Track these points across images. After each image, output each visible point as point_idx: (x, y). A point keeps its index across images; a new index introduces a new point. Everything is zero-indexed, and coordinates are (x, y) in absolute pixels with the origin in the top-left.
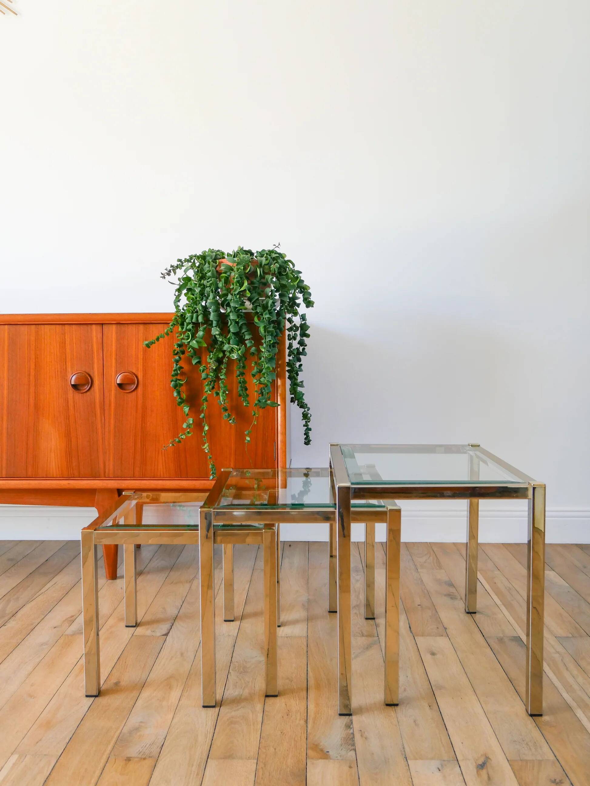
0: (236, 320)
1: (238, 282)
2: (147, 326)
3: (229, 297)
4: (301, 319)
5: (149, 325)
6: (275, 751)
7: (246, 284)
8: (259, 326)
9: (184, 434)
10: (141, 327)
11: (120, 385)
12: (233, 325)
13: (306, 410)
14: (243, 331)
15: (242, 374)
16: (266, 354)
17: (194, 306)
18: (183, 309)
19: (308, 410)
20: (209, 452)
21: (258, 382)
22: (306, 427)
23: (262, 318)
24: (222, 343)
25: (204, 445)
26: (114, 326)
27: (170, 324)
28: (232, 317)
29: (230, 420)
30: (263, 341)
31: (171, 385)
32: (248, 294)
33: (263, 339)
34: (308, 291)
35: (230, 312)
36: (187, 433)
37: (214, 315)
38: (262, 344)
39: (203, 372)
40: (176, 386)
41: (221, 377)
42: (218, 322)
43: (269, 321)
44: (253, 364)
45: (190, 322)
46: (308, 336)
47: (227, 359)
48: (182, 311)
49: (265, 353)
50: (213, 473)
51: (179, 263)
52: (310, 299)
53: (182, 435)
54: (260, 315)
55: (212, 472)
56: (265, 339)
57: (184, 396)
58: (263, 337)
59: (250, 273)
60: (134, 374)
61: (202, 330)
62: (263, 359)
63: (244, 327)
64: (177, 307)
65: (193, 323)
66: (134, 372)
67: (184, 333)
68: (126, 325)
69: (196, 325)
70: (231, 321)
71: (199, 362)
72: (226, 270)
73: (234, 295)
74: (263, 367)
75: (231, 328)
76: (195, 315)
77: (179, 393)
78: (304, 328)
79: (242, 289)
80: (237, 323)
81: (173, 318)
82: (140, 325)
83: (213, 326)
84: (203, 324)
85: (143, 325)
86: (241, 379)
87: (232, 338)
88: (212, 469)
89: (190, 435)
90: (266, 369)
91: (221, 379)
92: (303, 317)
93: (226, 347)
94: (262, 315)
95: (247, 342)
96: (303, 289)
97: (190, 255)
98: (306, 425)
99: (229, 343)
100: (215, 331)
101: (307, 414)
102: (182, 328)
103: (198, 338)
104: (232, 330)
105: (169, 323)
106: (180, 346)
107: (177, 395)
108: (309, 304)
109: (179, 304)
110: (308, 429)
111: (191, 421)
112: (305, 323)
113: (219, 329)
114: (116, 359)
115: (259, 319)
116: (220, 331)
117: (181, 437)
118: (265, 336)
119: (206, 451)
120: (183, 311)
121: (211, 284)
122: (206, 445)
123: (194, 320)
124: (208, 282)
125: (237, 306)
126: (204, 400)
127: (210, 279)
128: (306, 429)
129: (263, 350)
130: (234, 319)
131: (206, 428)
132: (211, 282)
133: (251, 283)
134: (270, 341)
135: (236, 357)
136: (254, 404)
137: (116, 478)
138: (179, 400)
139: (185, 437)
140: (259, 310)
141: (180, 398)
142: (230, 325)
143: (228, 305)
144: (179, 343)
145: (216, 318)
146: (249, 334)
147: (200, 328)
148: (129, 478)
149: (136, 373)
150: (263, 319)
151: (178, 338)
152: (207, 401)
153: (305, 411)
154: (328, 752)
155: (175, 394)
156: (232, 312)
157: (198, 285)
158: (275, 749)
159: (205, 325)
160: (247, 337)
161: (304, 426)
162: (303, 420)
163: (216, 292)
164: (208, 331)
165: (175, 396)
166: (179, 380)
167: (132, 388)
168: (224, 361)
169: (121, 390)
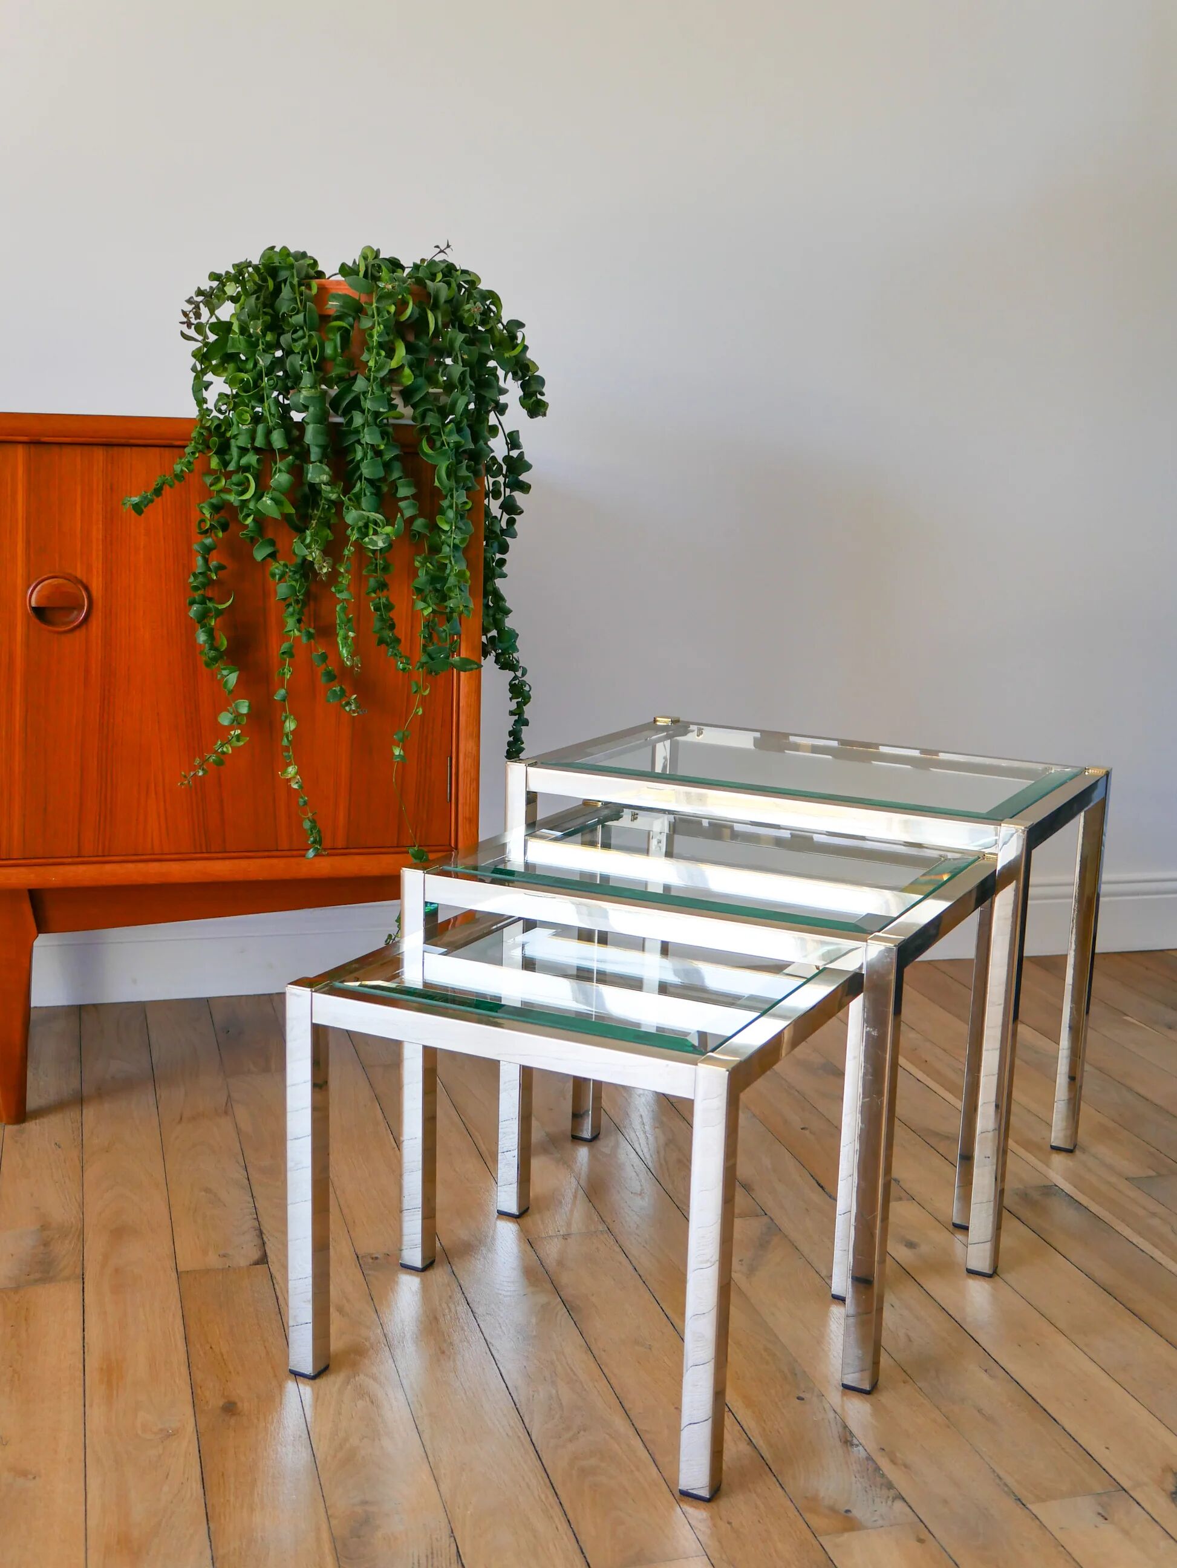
0: (378, 446)
1: (381, 345)
2: (116, 450)
3: (360, 384)
4: (507, 443)
5: (121, 449)
6: (732, 1527)
7: (401, 351)
8: (435, 464)
9: (229, 742)
10: (99, 454)
11: (39, 612)
12: (369, 458)
13: (519, 674)
14: (396, 475)
15: (382, 586)
16: (454, 538)
17: (251, 402)
18: (220, 411)
19: (523, 675)
20: (301, 787)
21: (430, 610)
22: (516, 717)
23: (438, 444)
24: (338, 505)
25: (284, 770)
26: (20, 450)
27: (188, 450)
28: (368, 437)
29: (348, 704)
30: (445, 503)
31: (191, 614)
32: (408, 377)
33: (445, 497)
34: (535, 374)
35: (363, 425)
36: (234, 739)
37: (316, 432)
38: (442, 512)
39: (280, 579)
40: (203, 616)
41: (338, 596)
42: (324, 448)
43: (457, 451)
44: (419, 562)
45: (249, 446)
46: (525, 488)
47: (352, 548)
48: (215, 413)
49: (453, 536)
50: (315, 842)
51: (215, 284)
52: (542, 394)
53: (222, 746)
54: (434, 434)
55: (312, 839)
56: (452, 497)
57: (224, 643)
58: (444, 493)
59: (410, 322)
60: (81, 583)
61: (283, 469)
62: (446, 549)
63: (397, 465)
64: (201, 401)
65: (257, 451)
66: (79, 575)
67: (228, 476)
68: (56, 449)
69: (267, 453)
70: (363, 448)
71: (273, 555)
72: (346, 311)
73: (374, 381)
74: (448, 571)
75: (366, 468)
76: (260, 429)
77: (211, 634)
78: (516, 466)
79: (394, 364)
80: (378, 453)
81: (194, 434)
82: (95, 448)
83: (312, 459)
84: (284, 453)
85: (105, 447)
86: (380, 599)
87: (365, 495)
88: (311, 831)
89: (241, 743)
90: (456, 575)
91: (339, 601)
92: (513, 440)
93: (351, 516)
94: (439, 434)
95: (402, 504)
96: (523, 369)
97: (236, 262)
98: (518, 712)
99: (358, 507)
100: (318, 474)
101: (523, 684)
102: (225, 464)
103: (274, 489)
104: (366, 471)
105: (184, 447)
106: (216, 509)
107: (205, 642)
108: (535, 407)
109: (205, 394)
110: (521, 721)
111: (244, 708)
112: (521, 454)
113: (327, 469)
114: (28, 543)
115: (431, 444)
116: (331, 473)
117: (219, 751)
118: (451, 490)
119: (295, 786)
120: (221, 417)
121: (306, 346)
122: (292, 770)
123: (259, 442)
124: (294, 340)
125: (382, 410)
126: (283, 653)
127: (300, 333)
128: (515, 721)
129: (446, 527)
130: (372, 446)
131: (290, 725)
132: (305, 341)
133: (410, 349)
134: (465, 503)
135: (381, 544)
136: (419, 664)
137: (29, 860)
138: (212, 653)
139: (230, 749)
140: (432, 420)
141: (213, 647)
142: (362, 459)
143: (356, 404)
144: (214, 501)
145: (321, 440)
146: (408, 485)
147: (276, 463)
148: (70, 860)
149: (85, 581)
150: (443, 444)
151: (212, 488)
152: (292, 656)
153: (515, 678)
154: (848, 1511)
155: (202, 638)
156: (368, 426)
157: (261, 347)
158: (729, 1523)
159: (291, 457)
160: (403, 491)
161: (512, 713)
162: (513, 700)
163: (320, 367)
164: (297, 472)
165: (201, 643)
166: (210, 599)
167: (73, 622)
168: (346, 552)
169: (43, 626)
